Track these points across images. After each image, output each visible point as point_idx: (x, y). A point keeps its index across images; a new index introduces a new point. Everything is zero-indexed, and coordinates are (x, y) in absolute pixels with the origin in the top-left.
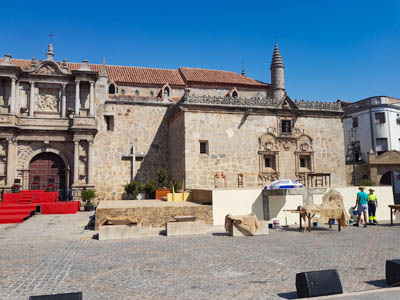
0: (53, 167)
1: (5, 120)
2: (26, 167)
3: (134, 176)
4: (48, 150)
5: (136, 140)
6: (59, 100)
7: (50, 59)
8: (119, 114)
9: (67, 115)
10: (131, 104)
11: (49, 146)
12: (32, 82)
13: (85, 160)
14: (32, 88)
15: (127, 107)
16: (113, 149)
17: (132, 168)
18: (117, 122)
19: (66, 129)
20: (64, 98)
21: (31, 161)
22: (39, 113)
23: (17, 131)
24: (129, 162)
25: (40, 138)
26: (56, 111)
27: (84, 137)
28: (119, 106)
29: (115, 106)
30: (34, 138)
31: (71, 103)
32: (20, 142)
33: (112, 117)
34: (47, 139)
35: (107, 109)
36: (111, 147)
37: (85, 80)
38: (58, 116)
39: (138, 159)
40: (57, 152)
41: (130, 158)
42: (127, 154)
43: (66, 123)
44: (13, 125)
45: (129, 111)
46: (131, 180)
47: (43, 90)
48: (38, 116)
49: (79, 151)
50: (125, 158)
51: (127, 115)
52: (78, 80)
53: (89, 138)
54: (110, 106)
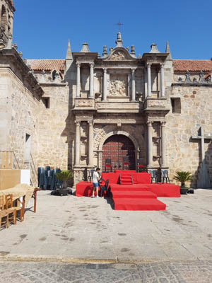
0: (123, 148)
1: (86, 104)
2: (100, 149)
3: (203, 157)
4: (119, 133)
5: (203, 122)
6: (128, 86)
7: (119, 45)
8: (186, 96)
9: (137, 98)
10: (197, 85)
11: (120, 129)
12: (105, 68)
13: (158, 141)
14: (105, 74)
15: (193, 89)
16: (181, 131)
17: (200, 150)
18: (184, 104)
19: (137, 111)
20: (134, 82)
21: (104, 144)
22: (111, 97)
23: (95, 114)
24: (197, 144)
25: (113, 121)
26: (125, 95)
27: (157, 119)
28: (185, 88)
29: (181, 88)
30: (108, 121)
32: (96, 125)
33: (179, 98)
34: (119, 122)
35: (173, 91)
36: (179, 128)
37: (156, 62)
38: (128, 100)
39: (207, 140)
40: (127, 134)
41: (199, 141)
42: (195, 136)
43: (137, 106)
45: (194, 92)
46: (200, 163)
47: (114, 76)
48: (110, 100)
49: (152, 133)
50: (192, 140)
51: (193, 97)
52: (149, 63)
53: (161, 119)
54: (176, 89)
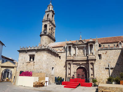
0: (83, 71)
1: (70, 58)
2: (76, 71)
3: (110, 75)
4: (81, 66)
5: (110, 62)
6: (84, 51)
7: (81, 39)
8: (103, 54)
9: (86, 55)
10: (107, 50)
11: (81, 65)
12: (76, 46)
13: (93, 69)
14: (76, 48)
15: (106, 51)
16: (102, 65)
17: (109, 72)
18: (103, 56)
19: (86, 59)
20: (85, 50)
21: (77, 70)
22: (79, 55)
23: (73, 61)
24: (108, 70)
25: (79, 63)
26: (83, 54)
27: (92, 62)
28: (103, 51)
29: (101, 51)
30: (77, 62)
31: (87, 51)
32: (74, 64)
33: (101, 54)
34: (81, 63)
35: (99, 52)
37: (91, 44)
38: (84, 56)
39: (111, 69)
40: (84, 67)
41: (108, 69)
42: (107, 67)
43: (86, 58)
44: (72, 59)
45: (106, 52)
46: (110, 76)
47: (79, 48)
48: (78, 56)
49: (91, 66)
50: (106, 69)
51: (106, 54)
52: (89, 44)
53: (93, 62)
